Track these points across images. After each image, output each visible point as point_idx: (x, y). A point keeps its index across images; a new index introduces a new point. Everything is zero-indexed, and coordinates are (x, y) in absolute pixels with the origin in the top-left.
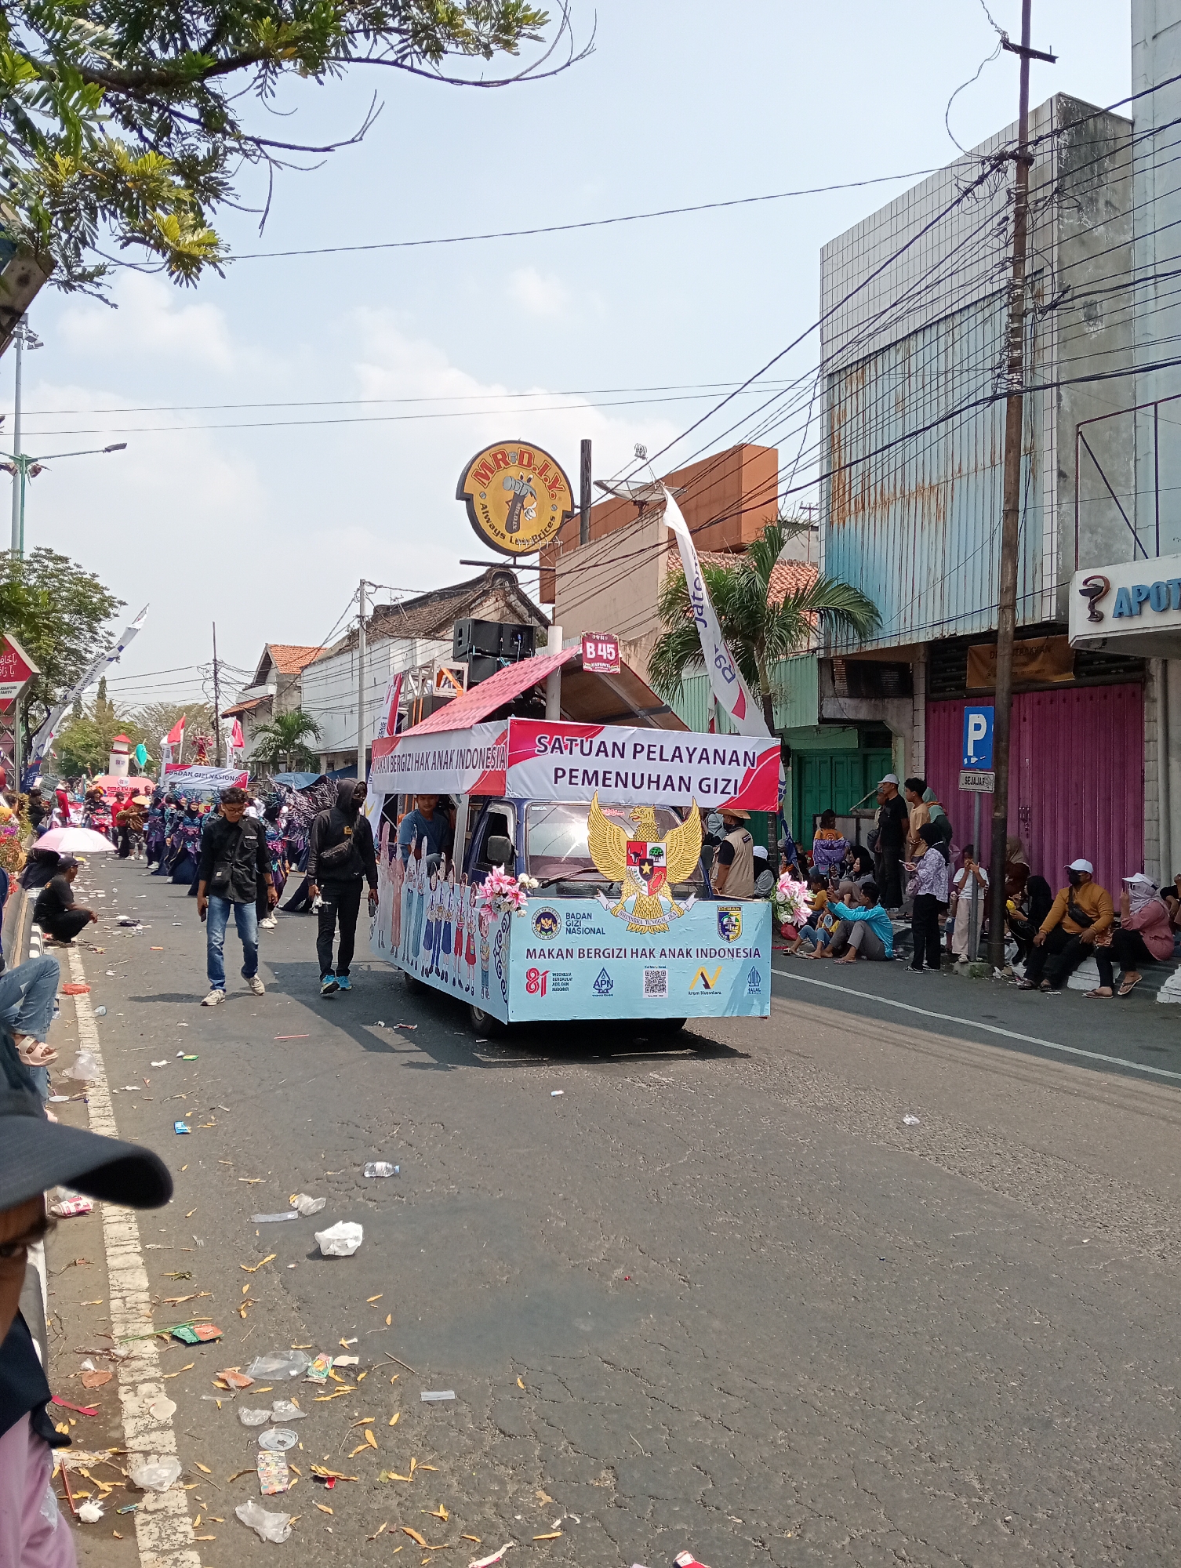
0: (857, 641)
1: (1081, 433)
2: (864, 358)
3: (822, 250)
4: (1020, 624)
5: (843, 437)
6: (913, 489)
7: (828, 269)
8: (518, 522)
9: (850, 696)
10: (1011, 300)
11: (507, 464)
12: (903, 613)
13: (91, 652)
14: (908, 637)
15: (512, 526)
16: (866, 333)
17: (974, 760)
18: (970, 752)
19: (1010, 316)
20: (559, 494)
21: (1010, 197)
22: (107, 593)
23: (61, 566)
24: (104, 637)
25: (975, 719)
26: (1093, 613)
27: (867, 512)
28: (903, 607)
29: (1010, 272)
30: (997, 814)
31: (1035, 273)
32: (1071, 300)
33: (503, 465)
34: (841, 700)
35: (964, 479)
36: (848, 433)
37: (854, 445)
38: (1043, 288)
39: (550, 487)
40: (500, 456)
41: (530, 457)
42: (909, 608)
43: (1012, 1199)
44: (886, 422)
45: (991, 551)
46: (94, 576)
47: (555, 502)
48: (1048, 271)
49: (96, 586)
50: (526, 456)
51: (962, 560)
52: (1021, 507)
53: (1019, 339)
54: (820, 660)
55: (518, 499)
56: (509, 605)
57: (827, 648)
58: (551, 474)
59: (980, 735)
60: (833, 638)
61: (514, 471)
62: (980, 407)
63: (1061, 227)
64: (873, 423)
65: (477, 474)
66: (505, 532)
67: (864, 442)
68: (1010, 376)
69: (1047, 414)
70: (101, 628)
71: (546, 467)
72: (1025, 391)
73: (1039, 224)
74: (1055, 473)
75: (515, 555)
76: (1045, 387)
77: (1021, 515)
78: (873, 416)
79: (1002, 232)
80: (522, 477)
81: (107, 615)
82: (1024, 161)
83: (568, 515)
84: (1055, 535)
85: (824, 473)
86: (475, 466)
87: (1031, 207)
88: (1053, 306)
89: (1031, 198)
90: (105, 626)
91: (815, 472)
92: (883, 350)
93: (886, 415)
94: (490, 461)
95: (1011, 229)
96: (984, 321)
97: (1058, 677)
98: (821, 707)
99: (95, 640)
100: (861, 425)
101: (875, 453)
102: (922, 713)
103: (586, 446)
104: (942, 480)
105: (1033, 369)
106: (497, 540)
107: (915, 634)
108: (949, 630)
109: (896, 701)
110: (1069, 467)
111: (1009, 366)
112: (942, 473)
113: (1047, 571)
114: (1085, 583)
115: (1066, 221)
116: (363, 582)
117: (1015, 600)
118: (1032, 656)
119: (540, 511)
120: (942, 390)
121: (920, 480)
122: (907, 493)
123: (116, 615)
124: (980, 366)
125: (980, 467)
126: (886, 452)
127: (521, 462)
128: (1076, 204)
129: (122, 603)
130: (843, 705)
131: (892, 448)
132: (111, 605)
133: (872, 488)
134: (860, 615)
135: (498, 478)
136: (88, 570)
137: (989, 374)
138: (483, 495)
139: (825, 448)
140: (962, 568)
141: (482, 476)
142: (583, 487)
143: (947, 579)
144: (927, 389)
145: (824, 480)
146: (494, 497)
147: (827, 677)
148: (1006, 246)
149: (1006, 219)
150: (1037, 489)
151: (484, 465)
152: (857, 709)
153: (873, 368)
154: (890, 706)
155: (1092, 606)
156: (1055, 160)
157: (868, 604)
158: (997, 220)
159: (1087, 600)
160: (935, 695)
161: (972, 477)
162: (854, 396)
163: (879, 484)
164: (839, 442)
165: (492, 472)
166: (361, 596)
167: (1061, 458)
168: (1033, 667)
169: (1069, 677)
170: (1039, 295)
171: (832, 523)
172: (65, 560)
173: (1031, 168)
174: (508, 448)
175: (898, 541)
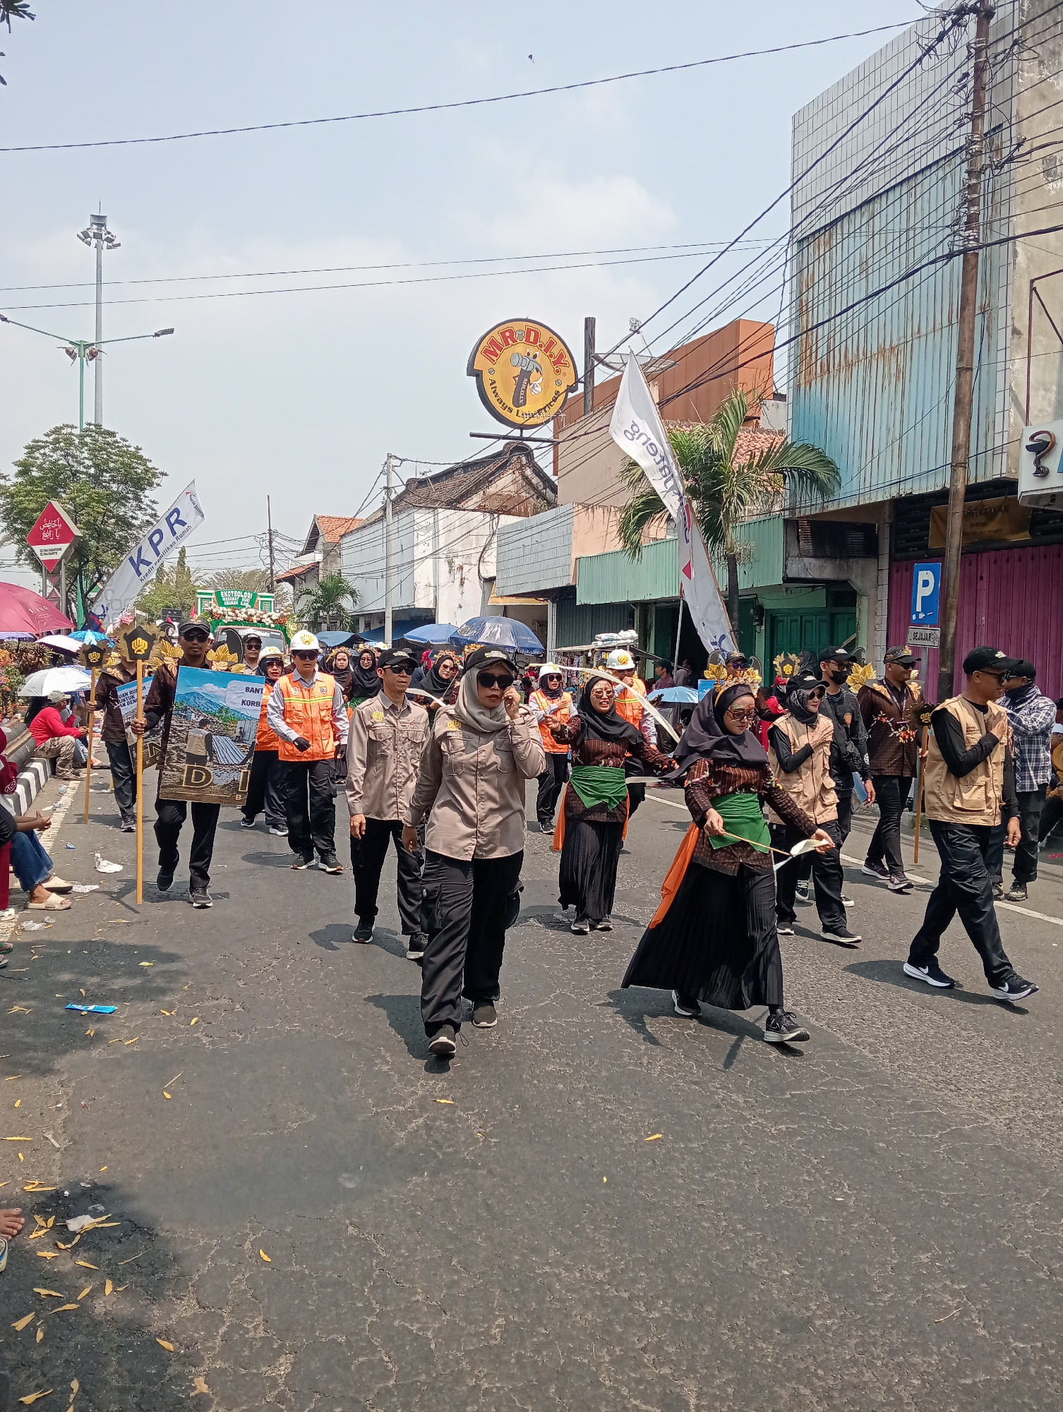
0: (820, 501)
1: (1035, 289)
2: (831, 223)
3: (794, 117)
4: (972, 482)
5: (810, 299)
6: (875, 351)
7: (799, 137)
8: (525, 395)
9: (815, 557)
10: (969, 156)
11: (514, 341)
12: (863, 472)
13: (136, 519)
14: (867, 497)
15: (519, 400)
16: (833, 196)
17: (921, 616)
18: (919, 609)
19: (969, 172)
20: (563, 369)
21: (969, 51)
22: (149, 465)
23: (109, 440)
24: (148, 505)
25: (925, 575)
26: (1038, 469)
27: (831, 374)
28: (863, 466)
29: (968, 128)
30: (943, 669)
31: (994, 130)
32: (1029, 152)
33: (510, 342)
34: (806, 560)
35: (923, 339)
36: (816, 295)
37: (821, 307)
38: (1002, 143)
39: (555, 363)
40: (507, 334)
41: (537, 334)
42: (869, 467)
43: (871, 1056)
44: (851, 283)
45: (947, 407)
46: (138, 449)
47: (558, 377)
48: (1006, 125)
49: (141, 458)
50: (533, 333)
51: (919, 418)
52: (975, 364)
53: (976, 195)
54: (786, 521)
55: (525, 375)
56: (525, 478)
57: (792, 509)
58: (556, 350)
59: (927, 591)
60: (798, 499)
61: (521, 348)
62: (939, 264)
63: (1020, 81)
64: (839, 284)
65: (486, 352)
66: (512, 406)
67: (830, 304)
68: (967, 233)
69: (1003, 270)
70: (145, 497)
71: (551, 344)
72: (980, 248)
73: (999, 78)
74: (1009, 330)
75: (522, 427)
76: (1000, 242)
77: (975, 371)
78: (839, 278)
79: (962, 89)
80: (529, 354)
81: (151, 485)
82: (985, 15)
83: (572, 389)
84: (1007, 392)
85: (793, 336)
86: (484, 343)
87: (991, 61)
88: (1010, 160)
89: (990, 52)
90: (149, 494)
91: (783, 336)
92: (848, 214)
93: (851, 276)
94: (499, 339)
95: (971, 84)
96: (944, 177)
97: (1016, 536)
98: (786, 567)
99: (141, 509)
100: (827, 287)
101: (840, 314)
102: (885, 574)
103: (590, 324)
104: (902, 341)
105: (990, 224)
106: (505, 413)
107: (873, 495)
108: (906, 489)
109: (861, 561)
110: (1022, 326)
111: (966, 223)
112: (902, 334)
113: (998, 428)
114: (1032, 438)
115: (1026, 75)
116: (390, 456)
117: (967, 457)
118: (990, 515)
119: (545, 386)
120: (903, 249)
121: (881, 341)
122: (869, 355)
123: (158, 485)
124: (940, 223)
125: (938, 326)
126: (850, 312)
127: (528, 340)
128: (1036, 56)
129: (163, 474)
130: (807, 565)
131: (856, 308)
132: (154, 475)
133: (837, 349)
134: (822, 475)
135: (507, 353)
136: (133, 444)
137: (948, 231)
138: (492, 371)
139: (794, 310)
140: (919, 426)
141: (491, 353)
142: (586, 363)
143: (905, 437)
144: (890, 248)
145: (793, 343)
146: (502, 373)
147: (792, 538)
148: (967, 103)
149: (966, 75)
150: (992, 347)
151: (493, 342)
152: (821, 568)
153: (839, 232)
154: (854, 567)
155: (1037, 462)
156: (1016, 12)
157: (830, 463)
158: (958, 75)
159: (1032, 456)
160: (898, 555)
161: (930, 337)
162: (822, 259)
163: (843, 345)
164: (807, 305)
165: (500, 349)
166: (387, 470)
167: (1016, 314)
168: (992, 527)
169: (1024, 536)
170: (999, 150)
171: (799, 386)
172: (112, 434)
173: (993, 22)
174: (516, 327)
175: (860, 403)
